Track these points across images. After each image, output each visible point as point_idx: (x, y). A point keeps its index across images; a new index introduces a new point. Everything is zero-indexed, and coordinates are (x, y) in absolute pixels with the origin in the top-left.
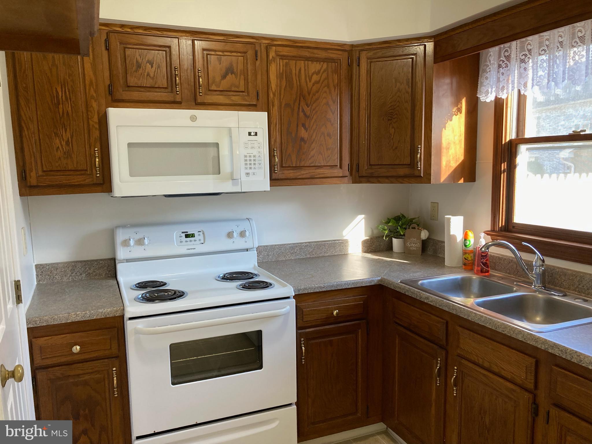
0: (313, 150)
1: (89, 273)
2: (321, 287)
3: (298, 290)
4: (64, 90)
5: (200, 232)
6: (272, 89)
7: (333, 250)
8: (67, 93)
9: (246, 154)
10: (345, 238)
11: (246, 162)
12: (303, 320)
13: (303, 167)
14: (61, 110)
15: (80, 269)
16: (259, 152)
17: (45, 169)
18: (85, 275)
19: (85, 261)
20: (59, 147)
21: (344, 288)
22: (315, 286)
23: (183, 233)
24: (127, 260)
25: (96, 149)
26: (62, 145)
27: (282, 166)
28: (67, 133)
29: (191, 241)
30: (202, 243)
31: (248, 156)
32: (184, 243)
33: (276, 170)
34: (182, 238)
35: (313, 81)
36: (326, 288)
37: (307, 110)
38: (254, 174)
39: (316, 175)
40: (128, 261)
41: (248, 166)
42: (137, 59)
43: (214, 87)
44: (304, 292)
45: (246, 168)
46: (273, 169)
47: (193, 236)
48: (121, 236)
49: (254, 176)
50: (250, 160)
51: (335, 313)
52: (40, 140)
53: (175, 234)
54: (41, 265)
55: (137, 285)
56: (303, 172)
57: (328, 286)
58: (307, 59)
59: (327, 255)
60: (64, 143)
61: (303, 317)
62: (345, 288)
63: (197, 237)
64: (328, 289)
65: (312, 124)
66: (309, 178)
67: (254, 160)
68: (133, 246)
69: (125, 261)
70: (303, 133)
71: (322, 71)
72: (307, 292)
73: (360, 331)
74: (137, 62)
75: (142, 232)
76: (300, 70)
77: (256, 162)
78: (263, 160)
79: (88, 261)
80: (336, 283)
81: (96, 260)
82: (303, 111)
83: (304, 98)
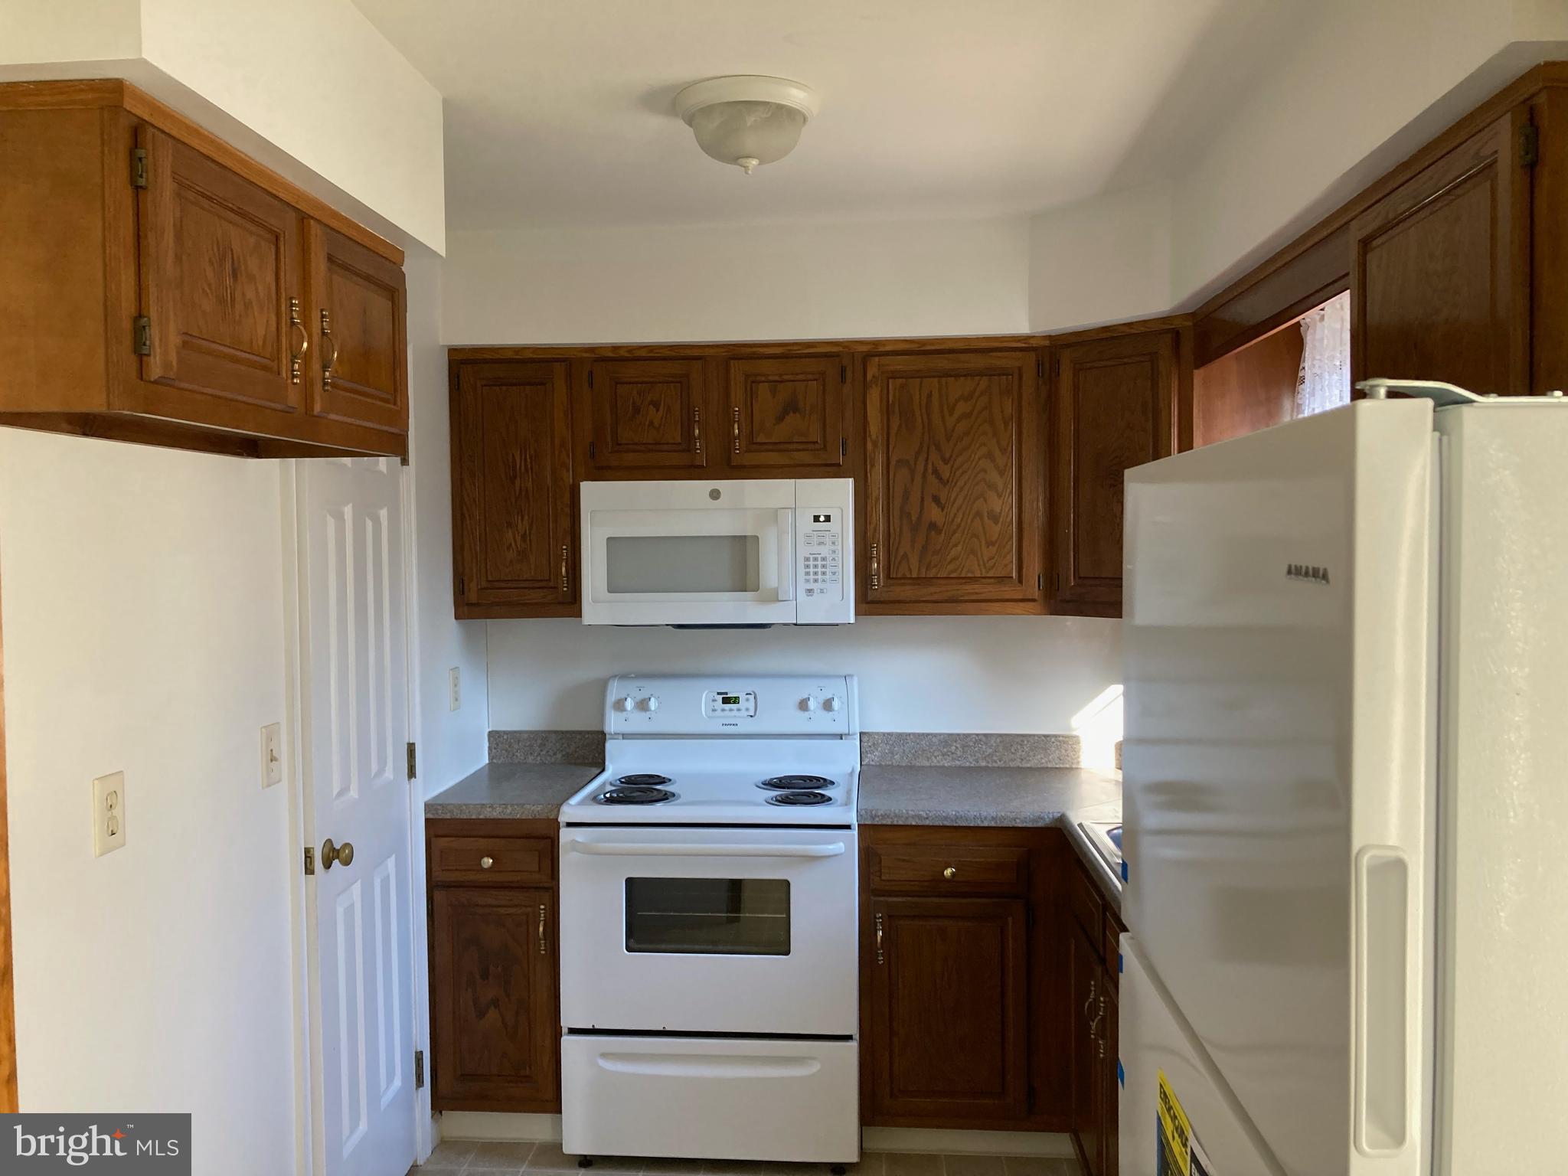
0: (956, 545)
1: (568, 753)
2: (919, 817)
3: (872, 817)
4: (523, 457)
5: (750, 694)
6: (870, 436)
7: (1042, 756)
8: (529, 460)
9: (808, 556)
10: (1075, 733)
11: (807, 570)
12: (880, 877)
13: (934, 580)
14: (517, 489)
15: (555, 744)
16: (834, 552)
17: (490, 578)
18: (561, 755)
19: (562, 732)
20: (511, 544)
21: (972, 825)
22: (908, 813)
23: (719, 694)
24: (623, 735)
25: (564, 547)
26: (515, 541)
27: (888, 576)
28: (524, 523)
29: (731, 710)
30: (751, 716)
31: (811, 559)
32: (719, 713)
33: (875, 585)
34: (715, 704)
35: (957, 413)
36: (933, 819)
37: (945, 471)
38: (822, 591)
39: (962, 596)
40: (625, 736)
41: (812, 577)
42: (633, 399)
43: (761, 439)
44: (884, 822)
45: (807, 581)
46: (869, 582)
47: (736, 700)
48: (614, 692)
49: (822, 594)
50: (816, 566)
51: (948, 872)
52: (486, 534)
53: (704, 696)
54: (497, 732)
55: (623, 780)
56: (932, 589)
57: (936, 817)
58: (947, 374)
59: (1029, 765)
60: (518, 538)
61: (880, 871)
62: (976, 825)
63: (743, 704)
64: (937, 824)
65: (954, 495)
66: (947, 601)
67: (823, 566)
68: (632, 712)
69: (621, 737)
70: (934, 514)
71: (977, 394)
72: (889, 823)
73: (1010, 919)
74: (634, 403)
75: (649, 688)
76: (930, 396)
77: (828, 570)
78: (840, 566)
79: (567, 732)
80: (954, 813)
81: (580, 732)
82: (935, 472)
83: (938, 448)
